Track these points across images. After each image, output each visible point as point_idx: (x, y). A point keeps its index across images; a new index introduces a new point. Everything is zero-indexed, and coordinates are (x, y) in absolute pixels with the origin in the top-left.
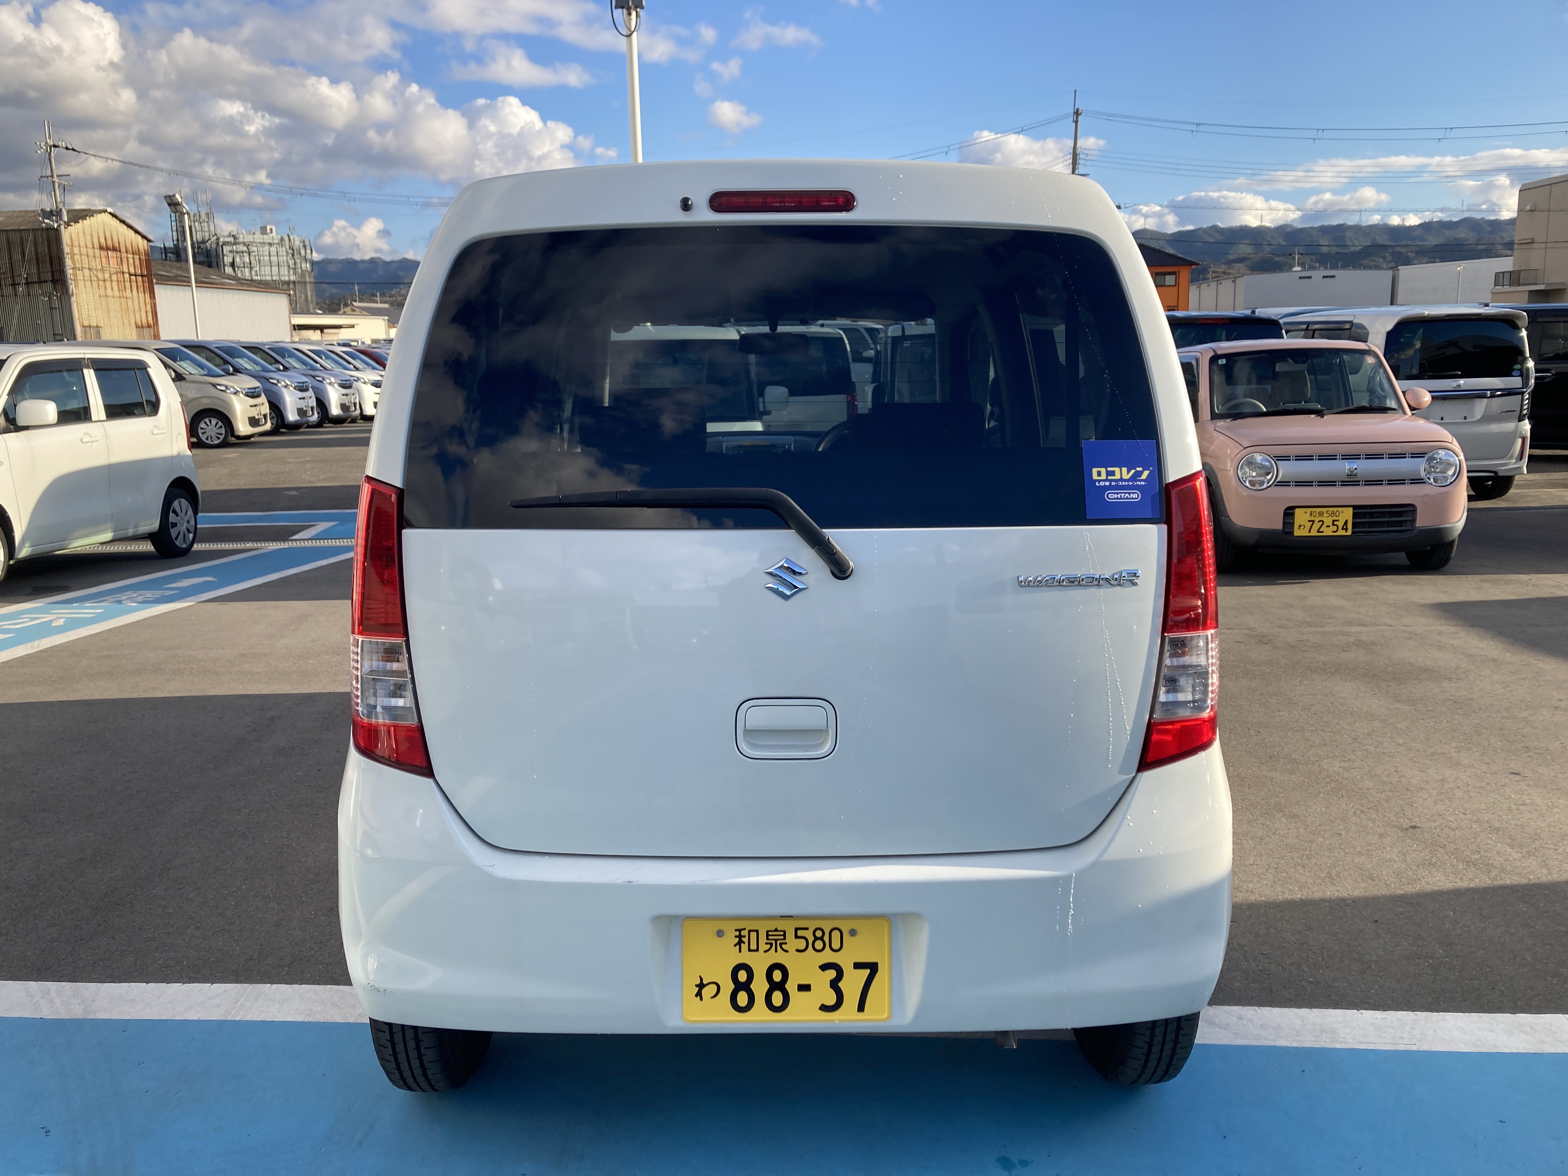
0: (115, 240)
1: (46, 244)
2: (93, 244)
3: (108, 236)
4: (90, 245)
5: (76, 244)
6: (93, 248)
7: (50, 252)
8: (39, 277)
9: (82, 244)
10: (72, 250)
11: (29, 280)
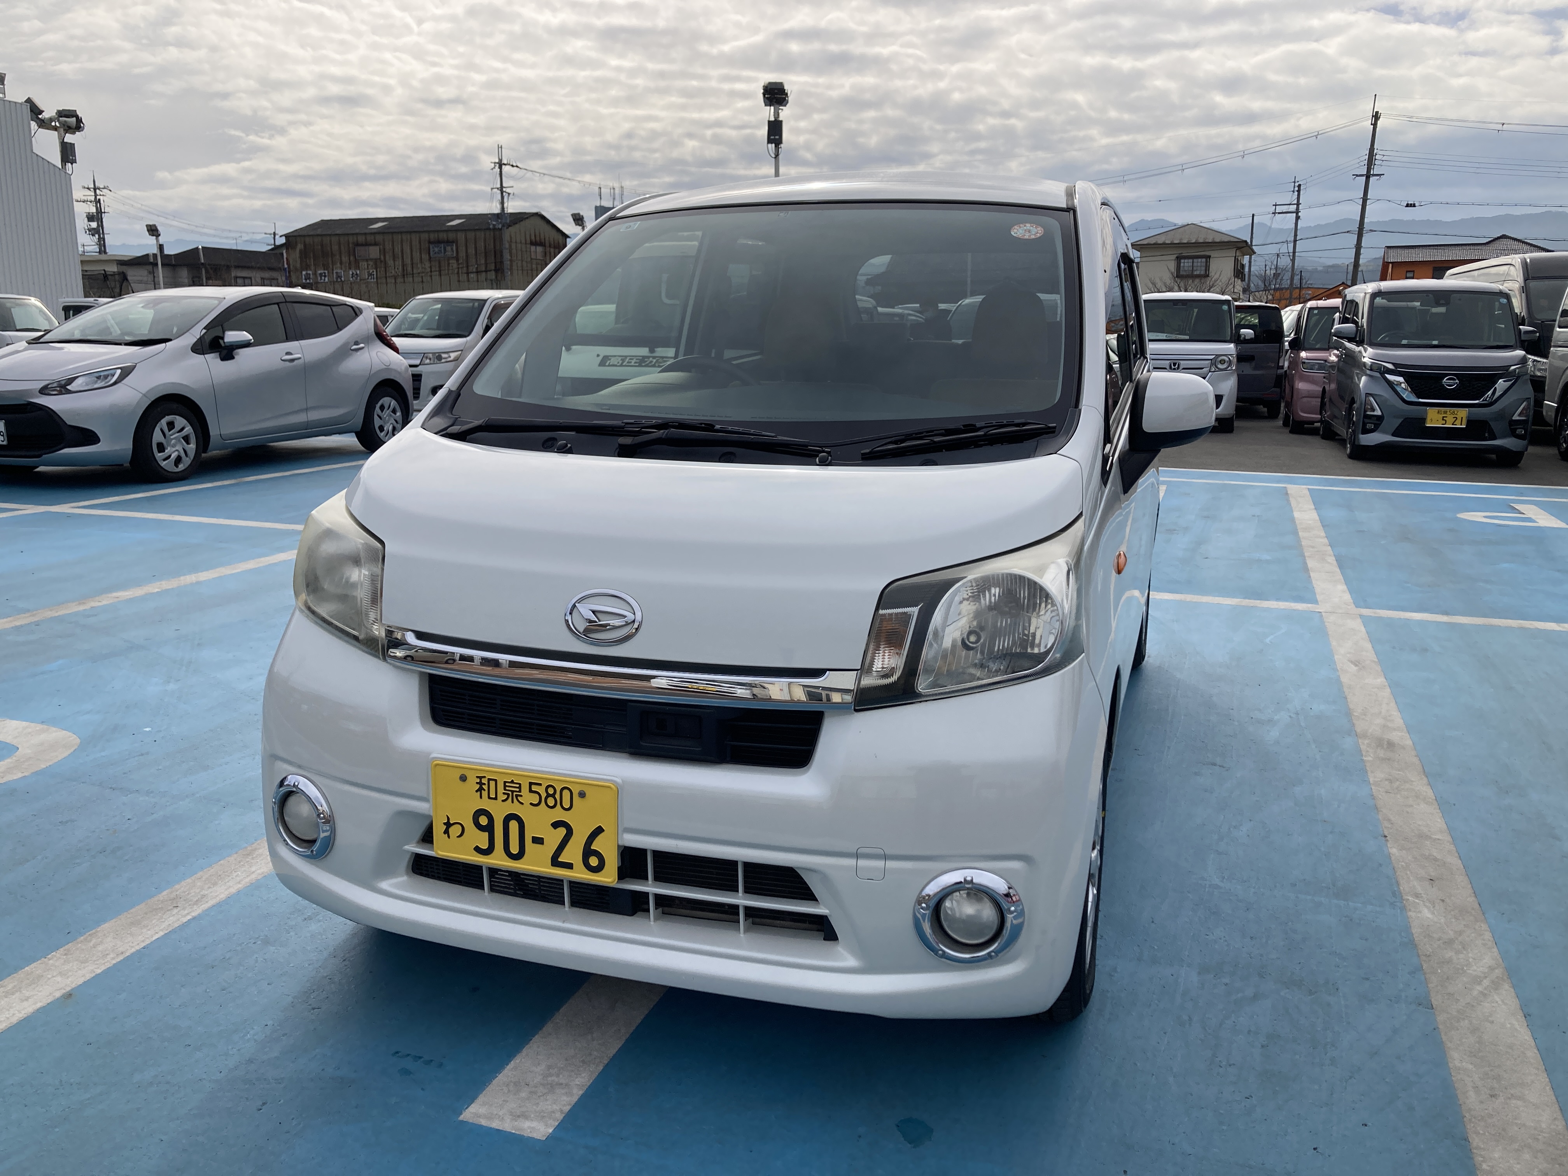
0: (542, 237)
1: (492, 241)
2: (526, 241)
3: (537, 234)
4: (523, 241)
5: (514, 240)
6: (526, 243)
7: (495, 247)
8: (486, 267)
9: (518, 241)
10: (510, 246)
11: (479, 270)
